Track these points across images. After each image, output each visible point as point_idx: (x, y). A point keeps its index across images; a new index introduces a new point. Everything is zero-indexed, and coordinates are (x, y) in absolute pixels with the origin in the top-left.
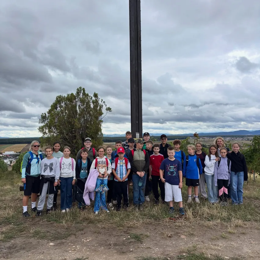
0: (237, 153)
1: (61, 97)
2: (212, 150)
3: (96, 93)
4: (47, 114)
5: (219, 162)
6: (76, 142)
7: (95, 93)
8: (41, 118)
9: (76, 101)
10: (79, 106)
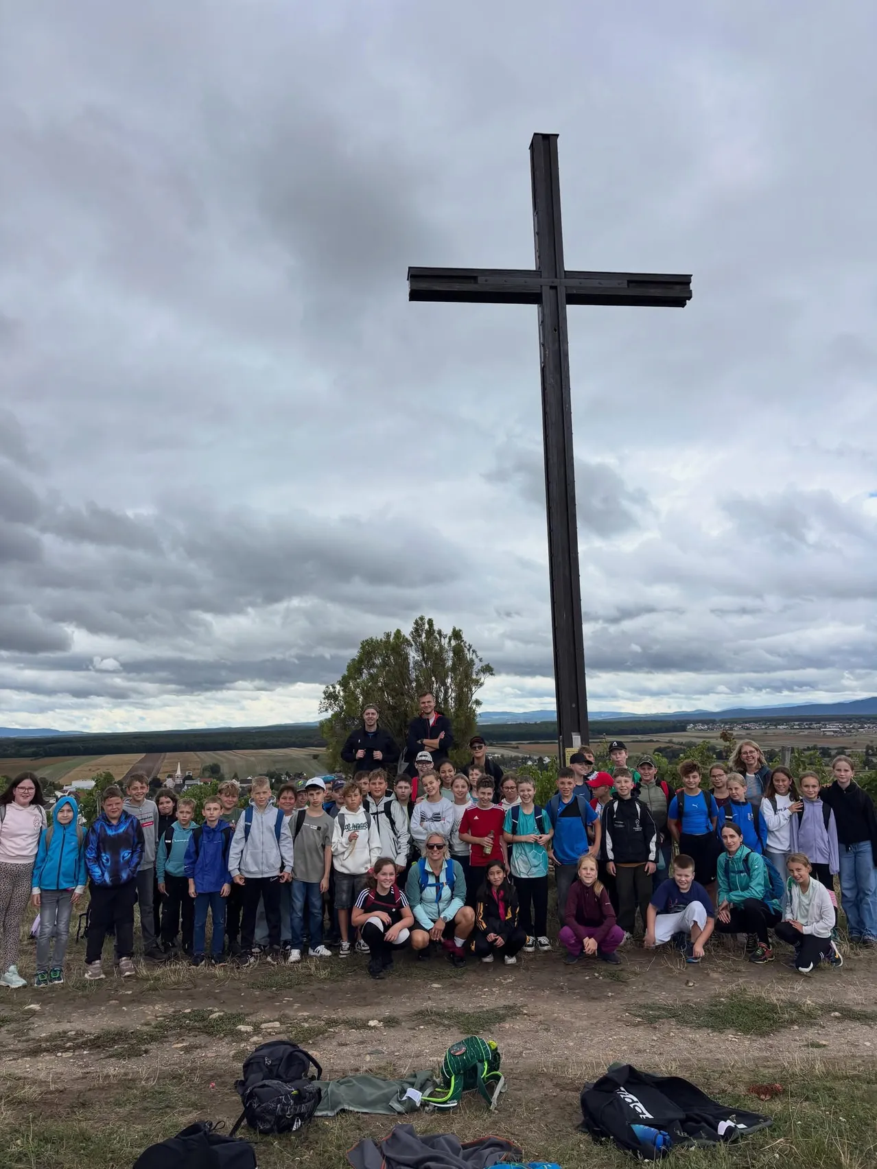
0: (848, 789)
1: (372, 641)
2: (778, 781)
3: (457, 629)
5: (800, 815)
8: (324, 698)
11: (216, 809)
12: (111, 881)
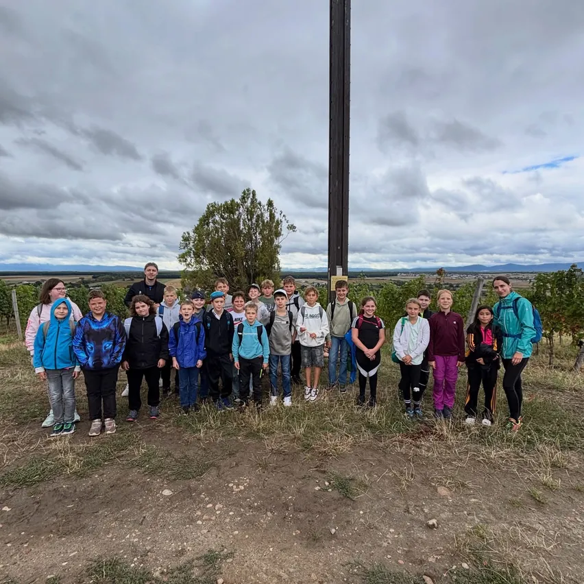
4: (192, 234)
6: (238, 281)
7: (269, 200)
8: (183, 240)
9: (240, 213)
10: (244, 220)
11: (189, 309)
12: (94, 365)
